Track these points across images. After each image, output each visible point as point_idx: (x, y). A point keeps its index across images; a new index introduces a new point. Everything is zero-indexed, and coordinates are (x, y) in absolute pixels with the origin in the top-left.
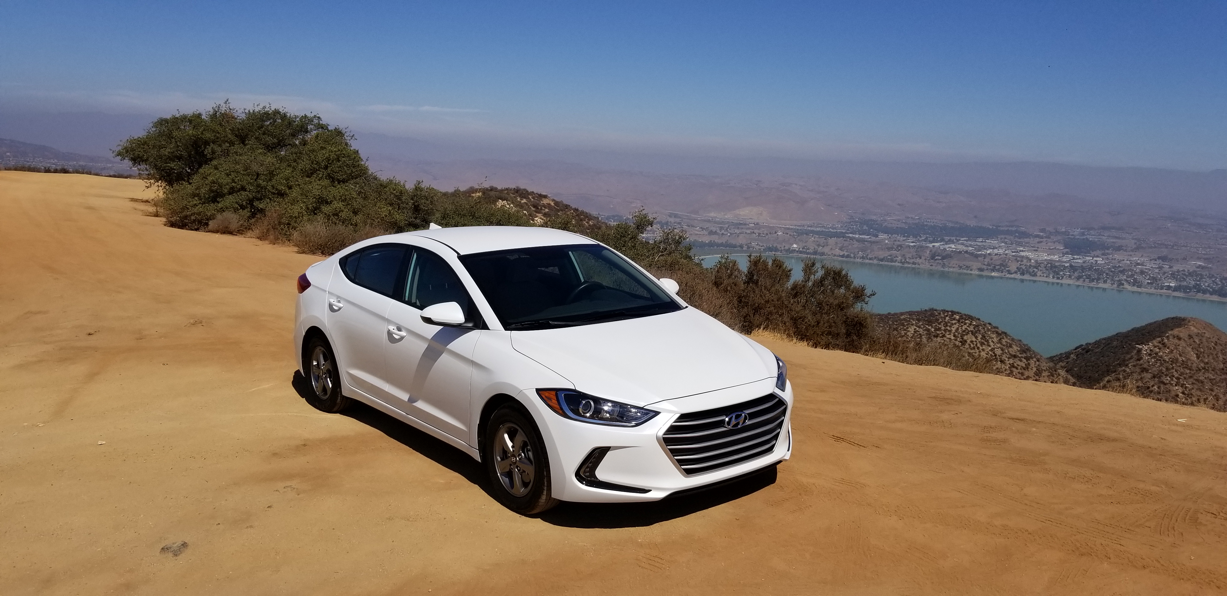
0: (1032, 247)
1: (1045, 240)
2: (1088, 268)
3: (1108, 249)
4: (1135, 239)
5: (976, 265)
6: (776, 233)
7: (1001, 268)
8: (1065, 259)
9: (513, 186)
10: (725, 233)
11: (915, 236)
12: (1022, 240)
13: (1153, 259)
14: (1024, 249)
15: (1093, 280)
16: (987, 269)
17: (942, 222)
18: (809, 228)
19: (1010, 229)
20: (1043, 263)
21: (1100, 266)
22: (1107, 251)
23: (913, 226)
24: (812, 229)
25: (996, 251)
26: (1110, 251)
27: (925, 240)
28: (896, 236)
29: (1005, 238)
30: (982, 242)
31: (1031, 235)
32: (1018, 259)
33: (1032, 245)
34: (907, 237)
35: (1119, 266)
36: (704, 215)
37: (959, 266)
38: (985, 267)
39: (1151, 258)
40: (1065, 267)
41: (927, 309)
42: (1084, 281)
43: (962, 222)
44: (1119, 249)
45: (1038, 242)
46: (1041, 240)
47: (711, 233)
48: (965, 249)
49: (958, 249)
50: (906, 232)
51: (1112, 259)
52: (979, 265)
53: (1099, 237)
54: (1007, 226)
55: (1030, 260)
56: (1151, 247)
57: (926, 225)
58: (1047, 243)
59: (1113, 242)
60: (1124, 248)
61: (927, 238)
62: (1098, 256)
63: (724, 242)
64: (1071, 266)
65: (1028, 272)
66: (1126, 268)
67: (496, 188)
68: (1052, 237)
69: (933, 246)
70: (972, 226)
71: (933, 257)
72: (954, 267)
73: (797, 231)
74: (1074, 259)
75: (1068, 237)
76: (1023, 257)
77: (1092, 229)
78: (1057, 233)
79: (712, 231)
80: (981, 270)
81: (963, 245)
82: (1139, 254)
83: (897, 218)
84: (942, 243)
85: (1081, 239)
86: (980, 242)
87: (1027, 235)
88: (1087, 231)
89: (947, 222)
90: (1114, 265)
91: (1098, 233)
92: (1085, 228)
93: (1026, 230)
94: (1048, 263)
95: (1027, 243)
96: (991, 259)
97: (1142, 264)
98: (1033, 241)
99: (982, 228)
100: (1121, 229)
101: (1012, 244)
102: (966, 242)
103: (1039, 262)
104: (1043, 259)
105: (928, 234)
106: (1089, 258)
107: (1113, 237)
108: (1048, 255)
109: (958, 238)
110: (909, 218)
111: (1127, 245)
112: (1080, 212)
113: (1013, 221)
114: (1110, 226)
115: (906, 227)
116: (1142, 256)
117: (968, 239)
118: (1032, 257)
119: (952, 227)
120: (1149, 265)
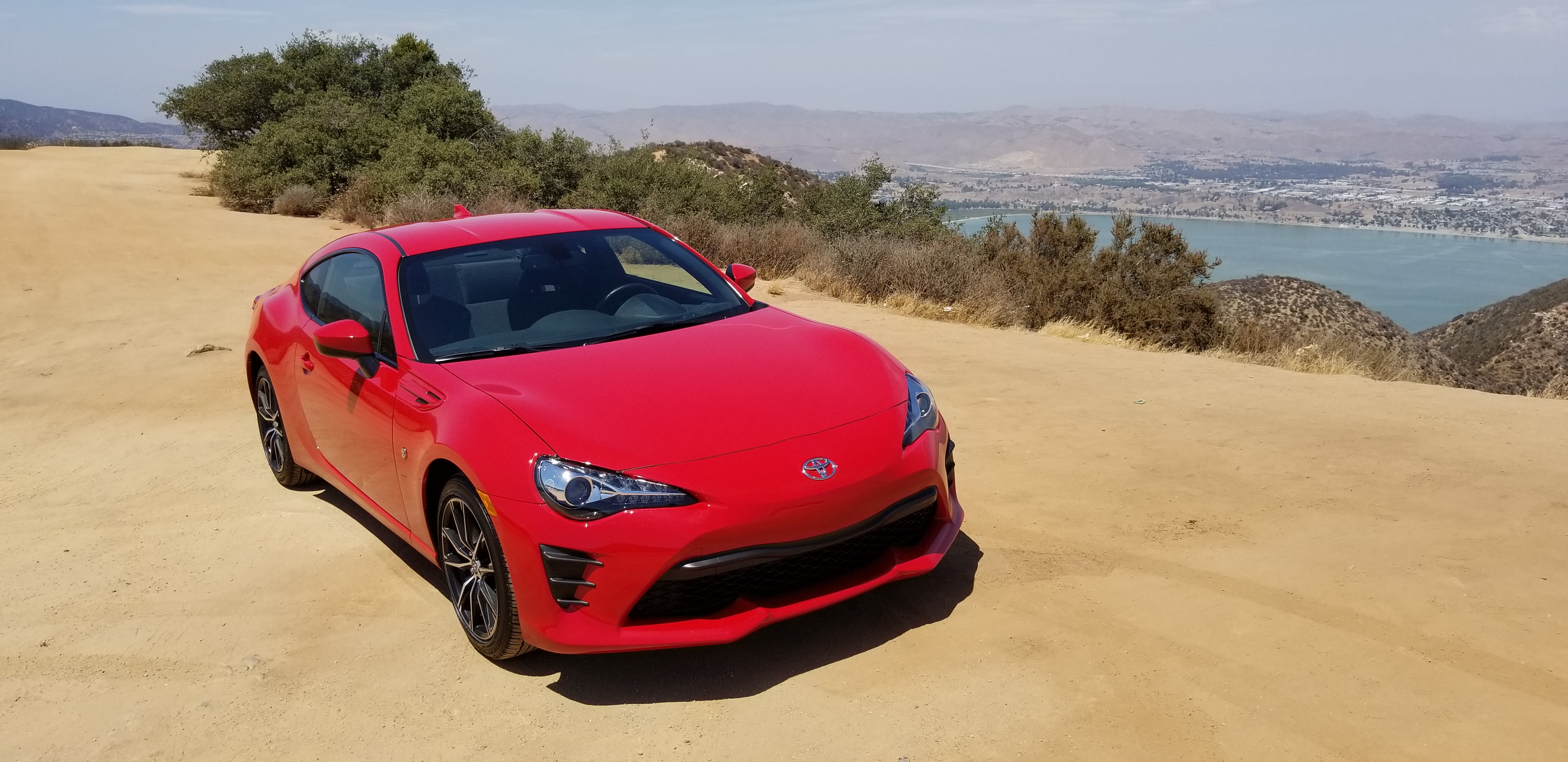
0: (1395, 188)
1: (1413, 177)
2: (1470, 213)
3: (1497, 187)
4: (1533, 171)
5: (1318, 215)
6: (1051, 185)
7: (1352, 218)
8: (1439, 201)
9: (704, 139)
10: (984, 188)
11: (1237, 180)
12: (1381, 179)
13: (1558, 197)
14: (1383, 192)
15: (1477, 229)
16: (1334, 220)
17: (1273, 160)
18: (1095, 176)
19: (1365, 164)
20: (1409, 209)
21: (1486, 210)
22: (1495, 189)
23: (1234, 167)
24: (1099, 177)
25: (1345, 196)
26: (1499, 189)
27: (1250, 185)
28: (1212, 181)
29: (1358, 178)
30: (1327, 184)
31: (1393, 172)
32: (1376, 204)
33: (1394, 186)
34: (1227, 181)
35: (1512, 209)
36: (956, 166)
37: (1296, 217)
38: (1331, 217)
39: (1556, 196)
40: (1439, 213)
41: (1255, 276)
42: (1465, 230)
43: (1300, 159)
44: (1513, 185)
45: (1404, 181)
46: (1407, 178)
47: (966, 189)
48: (1305, 194)
49: (1294, 195)
50: (1223, 176)
51: (1502, 200)
52: (1323, 215)
53: (1486, 171)
54: (1361, 162)
55: (1392, 205)
56: (1555, 182)
57: (1253, 165)
58: (1414, 182)
59: (1505, 177)
60: (1519, 184)
61: (1253, 182)
62: (1483, 197)
63: (983, 201)
64: (1447, 211)
65: (1388, 221)
66: (1521, 211)
67: (684, 144)
68: (1421, 174)
69: (1262, 193)
70: (1313, 163)
71: (1262, 207)
72: (1289, 220)
73: (1078, 181)
74: (1451, 201)
75: (1443, 172)
76: (1381, 201)
77: (1477, 160)
78: (1429, 167)
79: (966, 186)
80: (1326, 221)
81: (1302, 189)
82: (1539, 191)
83: (1213, 157)
84: (1273, 188)
85: (1461, 174)
86: (1323, 184)
87: (1387, 172)
88: (1469, 164)
89: (1280, 160)
90: (1505, 208)
91: (1483, 165)
92: (1467, 160)
93: (1386, 166)
94: (1416, 209)
95: (1388, 183)
96: (1339, 206)
97: (1544, 205)
98: (1396, 180)
99: (1326, 165)
100: (1515, 158)
101: (1367, 184)
102: (1305, 185)
103: (1403, 207)
104: (1410, 203)
105: (1256, 176)
106: (1472, 200)
107: (1505, 170)
108: (1416, 197)
109: (1294, 181)
110: (1229, 156)
111: (1523, 180)
112: (1460, 137)
113: (1368, 154)
114: (1499, 155)
115: (1226, 169)
116: (1543, 194)
117: (1307, 180)
118: (1395, 201)
119: (1286, 165)
120: (1553, 206)
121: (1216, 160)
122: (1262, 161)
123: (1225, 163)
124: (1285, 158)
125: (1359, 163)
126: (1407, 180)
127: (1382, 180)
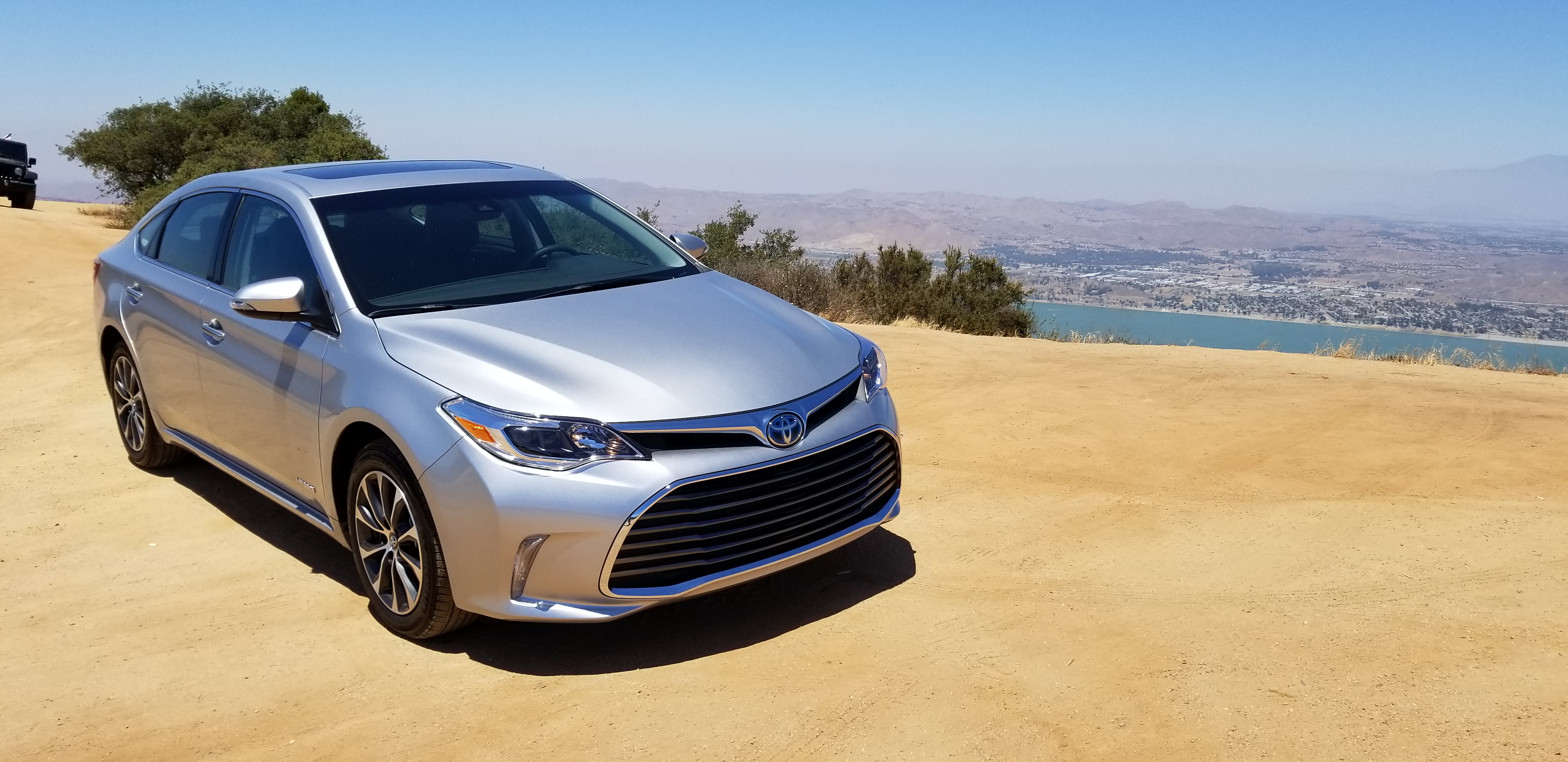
0: (1212, 275)
1: (1228, 265)
2: (1282, 300)
3: (1306, 275)
4: (1338, 261)
5: (1140, 299)
7: (1173, 302)
8: (1253, 288)
11: (1065, 265)
13: (1361, 286)
14: (1202, 278)
15: (1288, 315)
16: (1156, 305)
17: (1098, 246)
19: (1184, 252)
20: (1225, 295)
21: (1296, 297)
22: (1304, 278)
23: (1062, 253)
25: (1166, 282)
26: (1307, 278)
27: (1079, 270)
29: (1178, 265)
30: (1149, 270)
31: (1211, 260)
32: (1195, 290)
33: (1211, 273)
34: (1055, 266)
35: (1321, 297)
37: (1120, 301)
38: (1153, 302)
39: (1359, 285)
40: (1252, 299)
42: (1277, 315)
43: (1124, 246)
44: (1320, 273)
45: (1219, 269)
46: (1223, 265)
48: (1128, 279)
49: (1119, 280)
50: (1052, 261)
51: (1311, 287)
52: (1146, 300)
53: (1295, 260)
55: (1209, 291)
56: (1358, 271)
57: (1079, 251)
58: (1229, 270)
59: (1313, 266)
60: (1326, 273)
61: (1080, 267)
62: (1293, 284)
64: (1260, 297)
65: (1206, 306)
66: (1328, 299)
68: (1236, 262)
69: (1088, 277)
70: (1136, 250)
71: (1088, 291)
72: (1114, 303)
74: (1263, 288)
75: (1256, 260)
76: (1199, 287)
77: (1287, 250)
80: (1149, 306)
81: (1125, 274)
82: (1343, 280)
83: (1043, 243)
84: (1099, 273)
85: (1272, 263)
86: (1146, 270)
87: (1205, 260)
88: (1279, 253)
89: (1105, 246)
90: (1313, 295)
91: (1292, 254)
92: (1277, 249)
93: (1203, 254)
94: (1232, 294)
95: (1206, 270)
96: (1161, 292)
97: (1348, 293)
98: (1213, 267)
99: (1148, 252)
100: (1321, 249)
101: (1186, 271)
102: (1128, 271)
103: (1220, 293)
104: (1226, 289)
105: (1081, 261)
106: (1283, 287)
107: (1312, 260)
108: (1232, 284)
109: (1118, 266)
110: (1057, 242)
111: (1329, 269)
112: (1272, 229)
113: (1187, 243)
114: (1308, 245)
115: (1055, 254)
116: (1348, 282)
117: (1130, 266)
118: (1212, 287)
119: (1110, 251)
120: (1356, 294)
121: (1045, 245)
122: (1088, 247)
123: (1053, 249)
124: (1109, 245)
125: (1179, 250)
126: (1224, 267)
127: (1200, 267)
